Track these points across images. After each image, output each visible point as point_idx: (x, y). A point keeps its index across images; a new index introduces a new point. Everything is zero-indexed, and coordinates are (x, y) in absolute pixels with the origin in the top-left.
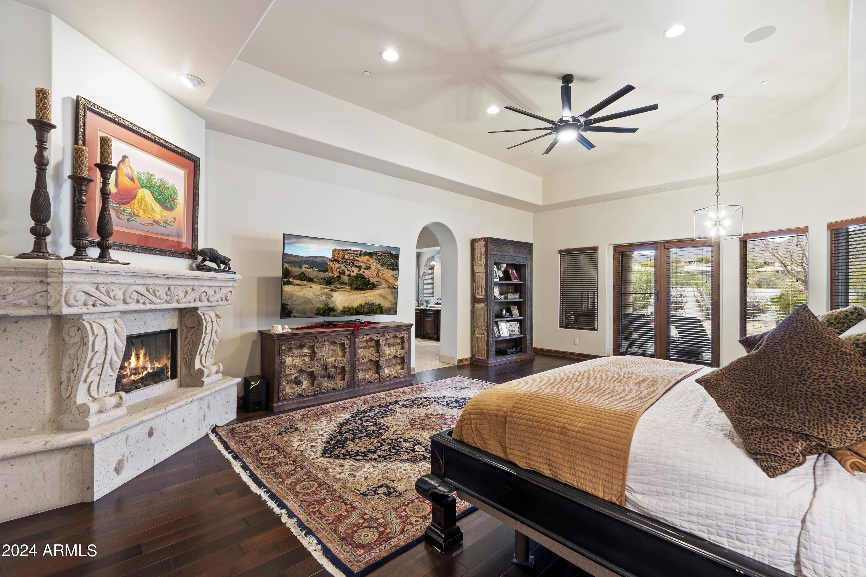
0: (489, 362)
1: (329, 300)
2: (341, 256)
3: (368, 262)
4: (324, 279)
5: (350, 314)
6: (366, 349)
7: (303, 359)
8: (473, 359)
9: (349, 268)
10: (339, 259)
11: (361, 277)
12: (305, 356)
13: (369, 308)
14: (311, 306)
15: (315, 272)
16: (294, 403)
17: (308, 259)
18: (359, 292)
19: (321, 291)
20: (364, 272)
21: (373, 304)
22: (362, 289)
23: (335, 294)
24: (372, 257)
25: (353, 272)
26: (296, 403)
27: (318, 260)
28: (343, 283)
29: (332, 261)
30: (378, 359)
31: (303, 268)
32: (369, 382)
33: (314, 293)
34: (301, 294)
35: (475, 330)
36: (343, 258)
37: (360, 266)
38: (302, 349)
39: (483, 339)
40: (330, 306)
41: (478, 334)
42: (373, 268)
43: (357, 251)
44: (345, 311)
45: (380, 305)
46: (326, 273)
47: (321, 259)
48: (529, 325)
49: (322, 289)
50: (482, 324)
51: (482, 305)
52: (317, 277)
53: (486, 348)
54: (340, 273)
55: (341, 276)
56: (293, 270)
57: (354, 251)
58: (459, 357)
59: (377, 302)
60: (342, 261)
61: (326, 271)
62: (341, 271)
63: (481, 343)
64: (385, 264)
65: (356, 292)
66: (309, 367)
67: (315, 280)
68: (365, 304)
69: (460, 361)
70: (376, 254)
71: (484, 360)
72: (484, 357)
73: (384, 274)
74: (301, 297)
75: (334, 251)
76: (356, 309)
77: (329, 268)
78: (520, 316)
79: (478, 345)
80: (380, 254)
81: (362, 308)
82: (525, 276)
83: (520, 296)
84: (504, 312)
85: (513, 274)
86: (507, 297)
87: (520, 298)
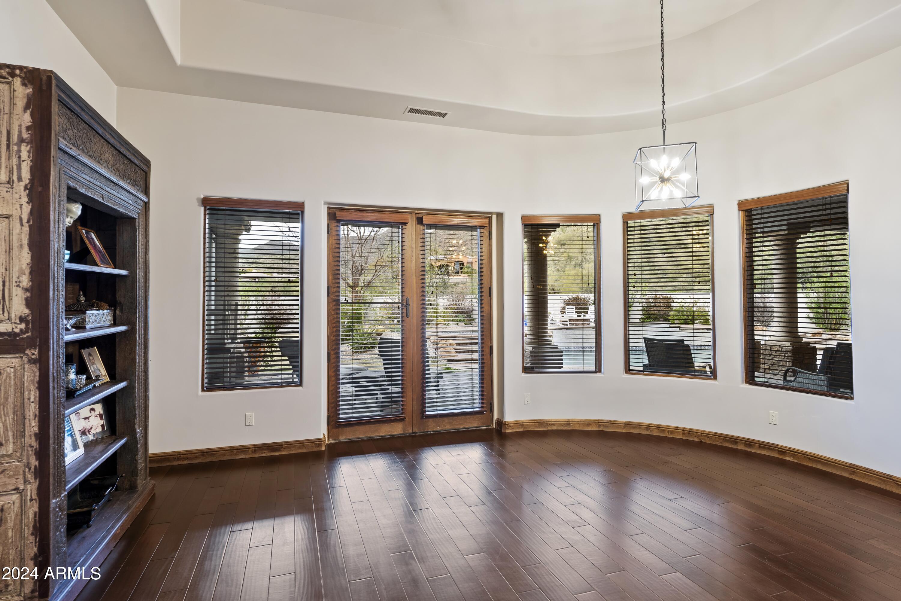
39: (11, 516)
48: (142, 402)
82: (133, 254)
83: (114, 316)
84: (72, 376)
85: (95, 247)
86: (84, 320)
87: (115, 324)
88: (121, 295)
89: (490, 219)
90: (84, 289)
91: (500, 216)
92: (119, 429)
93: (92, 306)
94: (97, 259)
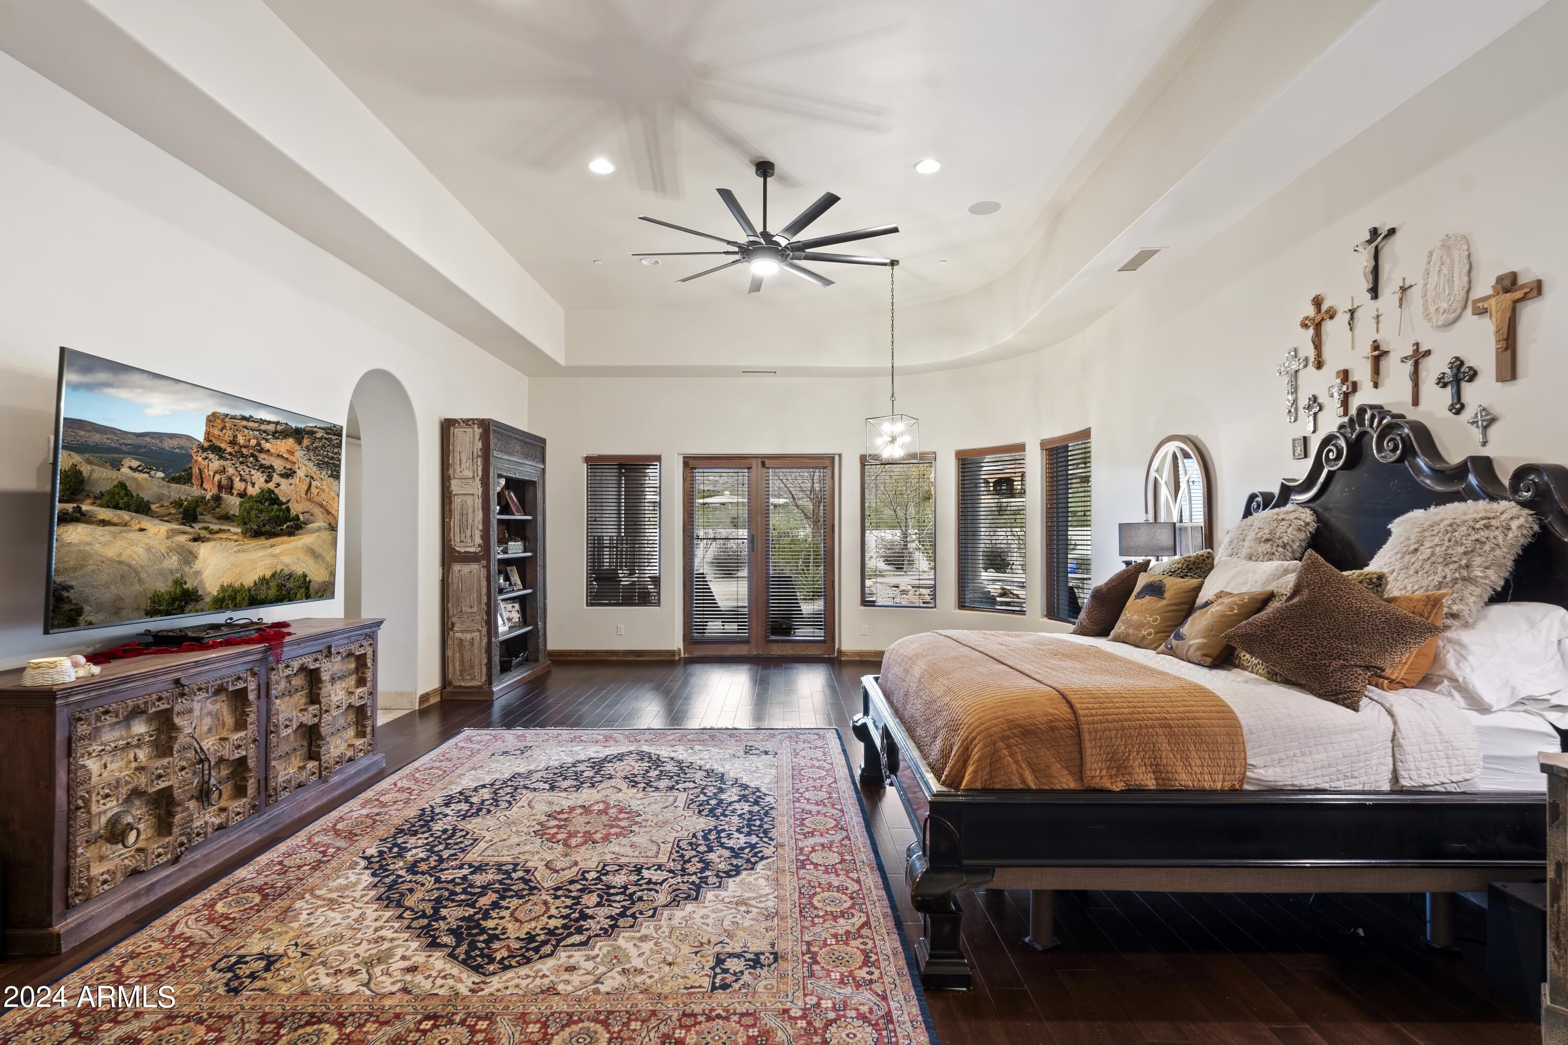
0: (495, 689)
1: (187, 569)
2: (228, 435)
3: (291, 458)
4: (178, 504)
5: (235, 606)
6: (286, 699)
7: (132, 756)
8: (449, 689)
9: (245, 470)
10: (223, 446)
11: (270, 498)
12: (138, 746)
13: (280, 587)
14: (137, 587)
15: (155, 482)
16: (120, 904)
17: (140, 441)
18: (262, 542)
19: (169, 542)
20: (278, 485)
21: (290, 575)
22: (271, 535)
23: (204, 550)
24: (299, 442)
25: (253, 485)
26: (127, 900)
27: (168, 445)
28: (226, 518)
29: (204, 449)
30: (316, 720)
31: (125, 470)
32: (300, 785)
33: (149, 549)
34: (111, 552)
35: (453, 625)
36: (233, 443)
37: (271, 467)
38: (129, 727)
39: (476, 642)
40: (188, 586)
41: (462, 632)
42: (301, 473)
43: (269, 423)
44: (223, 599)
45: (305, 576)
46: (186, 487)
47: (175, 443)
48: (542, 605)
49: (171, 534)
50: (475, 609)
51: (475, 567)
52: (160, 498)
53: (485, 661)
54: (220, 487)
55: (223, 495)
56: (95, 475)
57: (262, 422)
58: (421, 691)
59: (299, 570)
60: (229, 450)
61: (186, 479)
62: (224, 482)
63: (472, 652)
64: (327, 463)
65: (254, 543)
66: (160, 776)
67: (153, 507)
68: (273, 575)
69: (424, 698)
70: (311, 433)
71: (480, 687)
72: (479, 680)
73: (323, 490)
74: (112, 561)
75: (212, 419)
76: (249, 590)
77: (195, 471)
78: (525, 588)
79: (462, 657)
80: (319, 435)
81: (264, 587)
82: (535, 505)
83: (525, 546)
84: (502, 581)
85: (513, 501)
86: (507, 548)
87: (525, 551)
88: (529, 533)
89: (833, 458)
90: (508, 529)
91: (840, 455)
92: (529, 620)
93: (511, 540)
94: (514, 510)
